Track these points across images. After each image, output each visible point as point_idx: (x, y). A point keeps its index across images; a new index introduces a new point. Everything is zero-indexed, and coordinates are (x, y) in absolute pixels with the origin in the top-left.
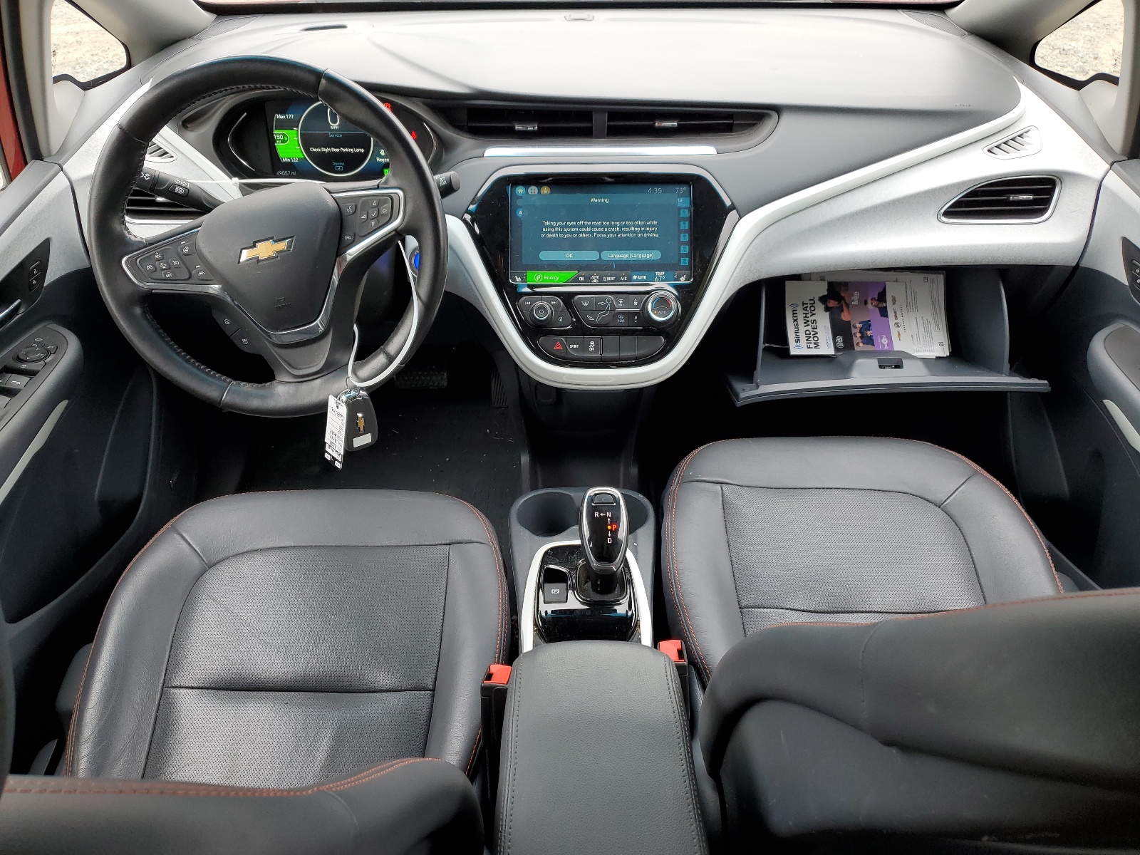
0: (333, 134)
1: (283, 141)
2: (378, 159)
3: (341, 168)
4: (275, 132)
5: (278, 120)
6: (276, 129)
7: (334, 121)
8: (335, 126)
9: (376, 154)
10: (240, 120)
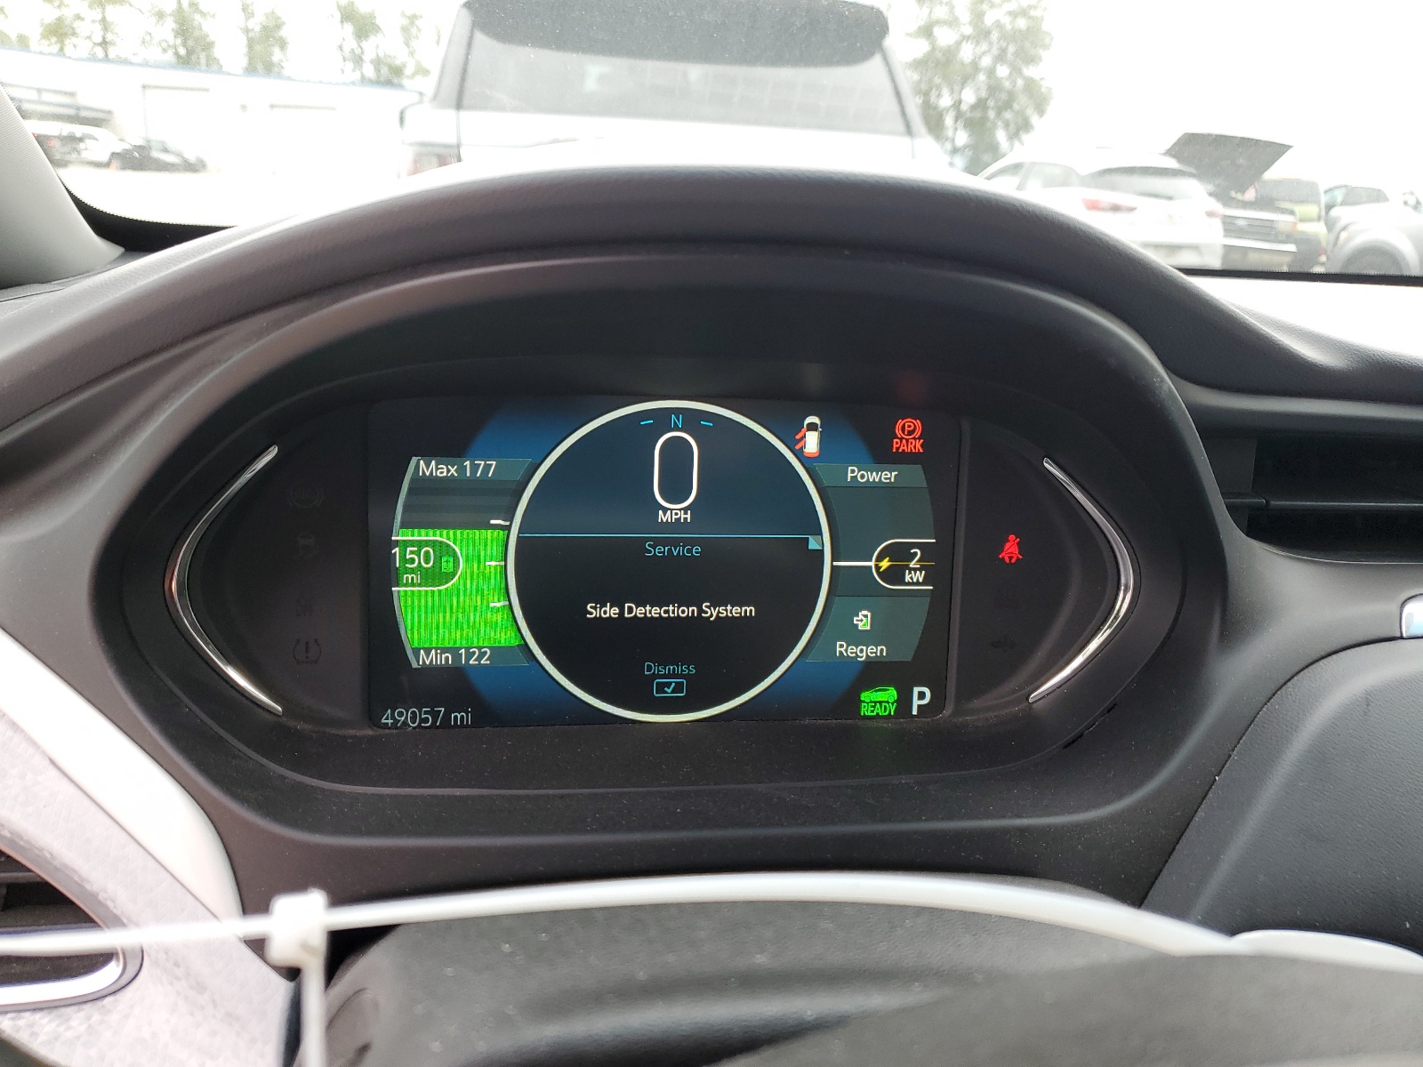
0: (664, 542)
1: (435, 576)
2: (841, 648)
3: (678, 688)
4: (401, 535)
5: (425, 487)
6: (404, 525)
7: (675, 490)
8: (674, 512)
9: (836, 625)
10: (248, 475)
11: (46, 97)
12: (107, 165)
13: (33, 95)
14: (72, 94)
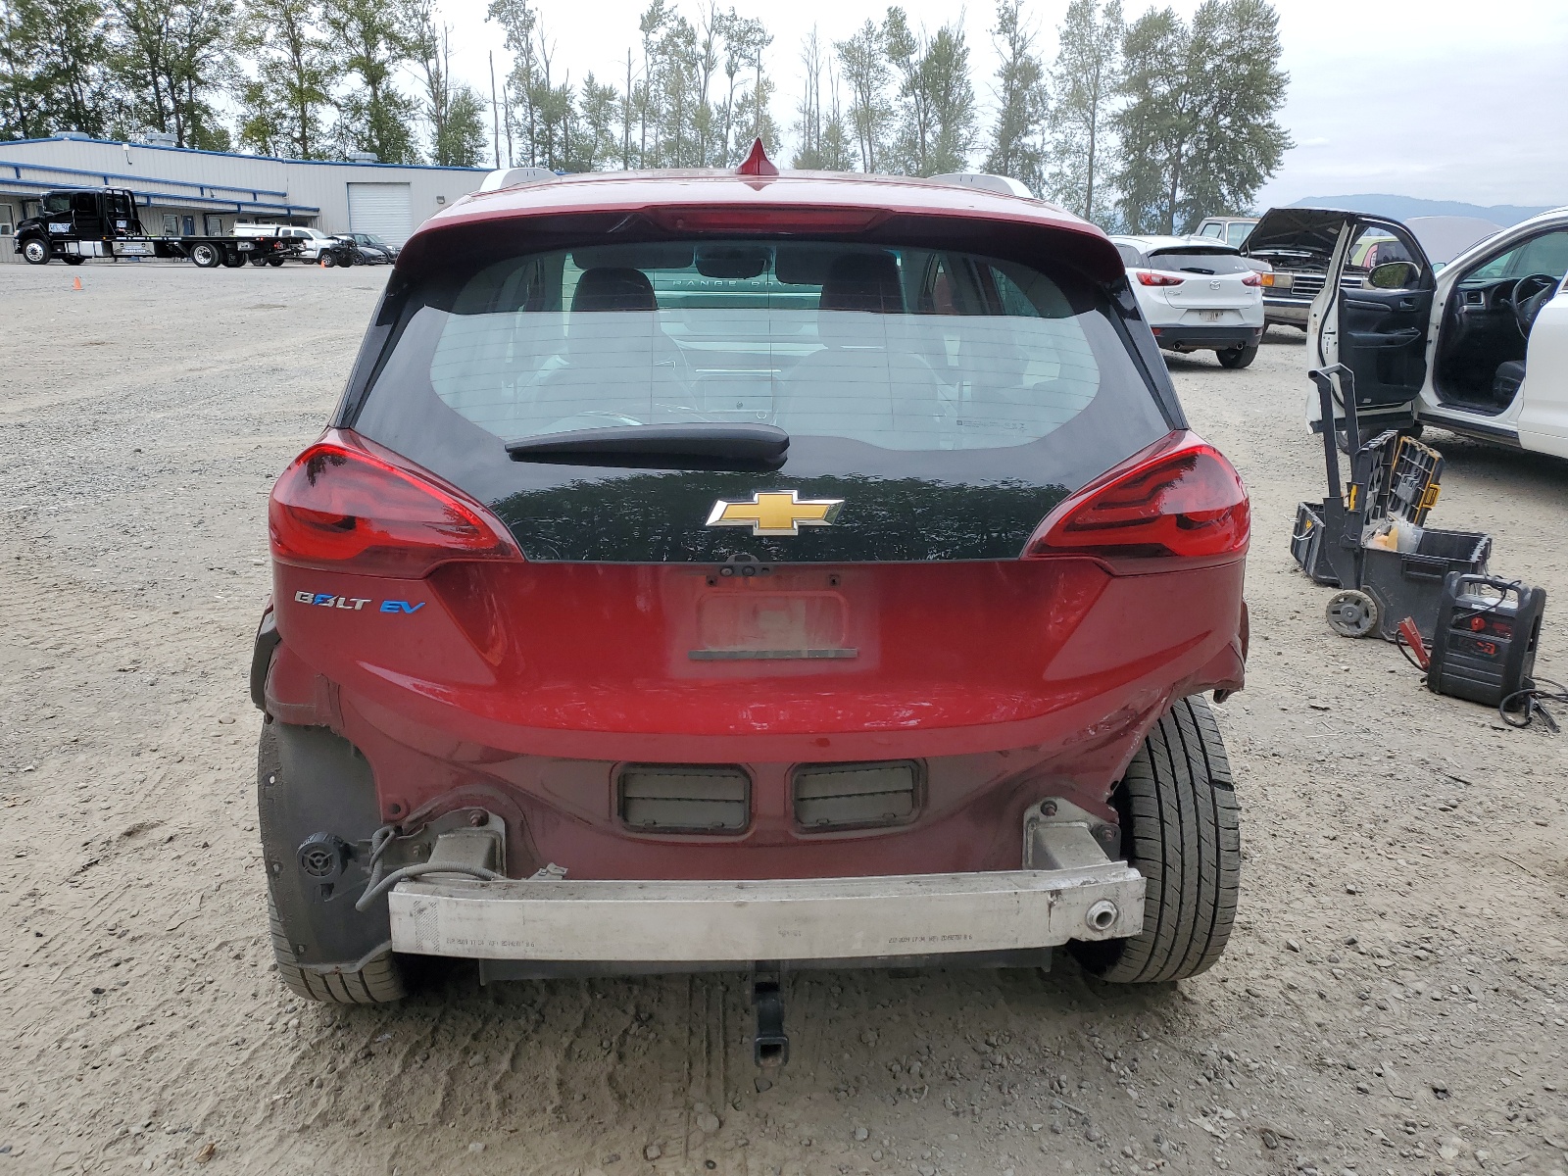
11: (261, 199)
12: (318, 261)
13: (249, 198)
14: (284, 195)
